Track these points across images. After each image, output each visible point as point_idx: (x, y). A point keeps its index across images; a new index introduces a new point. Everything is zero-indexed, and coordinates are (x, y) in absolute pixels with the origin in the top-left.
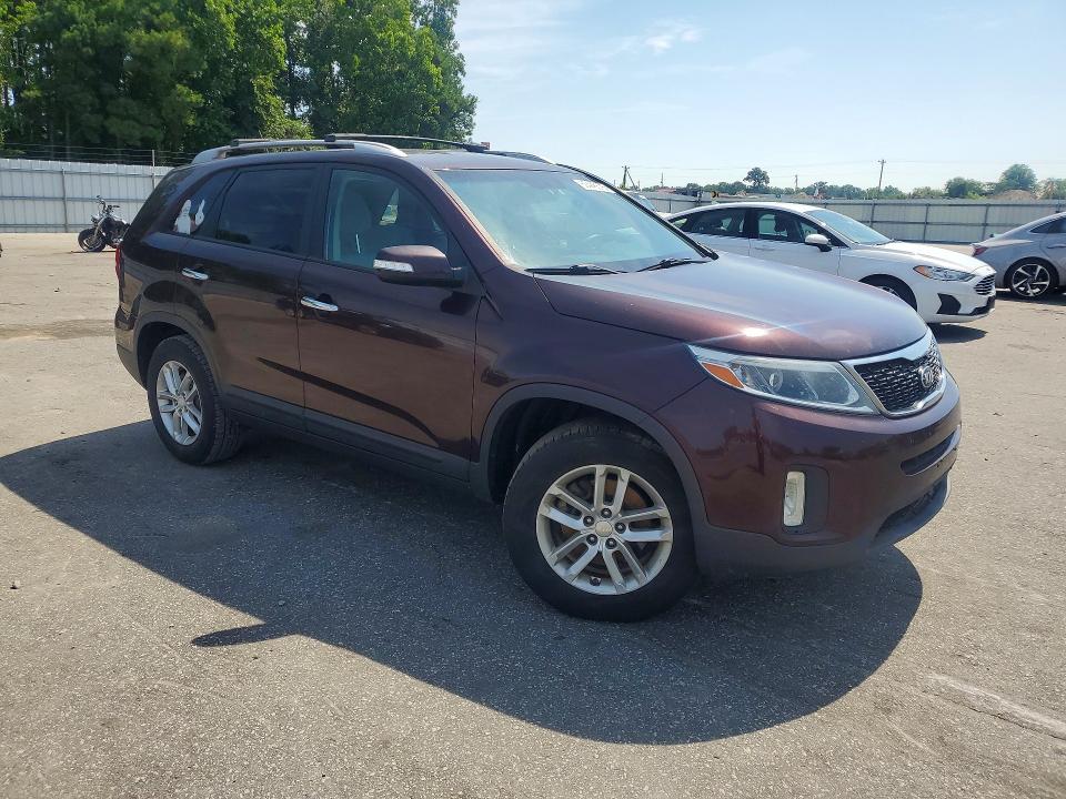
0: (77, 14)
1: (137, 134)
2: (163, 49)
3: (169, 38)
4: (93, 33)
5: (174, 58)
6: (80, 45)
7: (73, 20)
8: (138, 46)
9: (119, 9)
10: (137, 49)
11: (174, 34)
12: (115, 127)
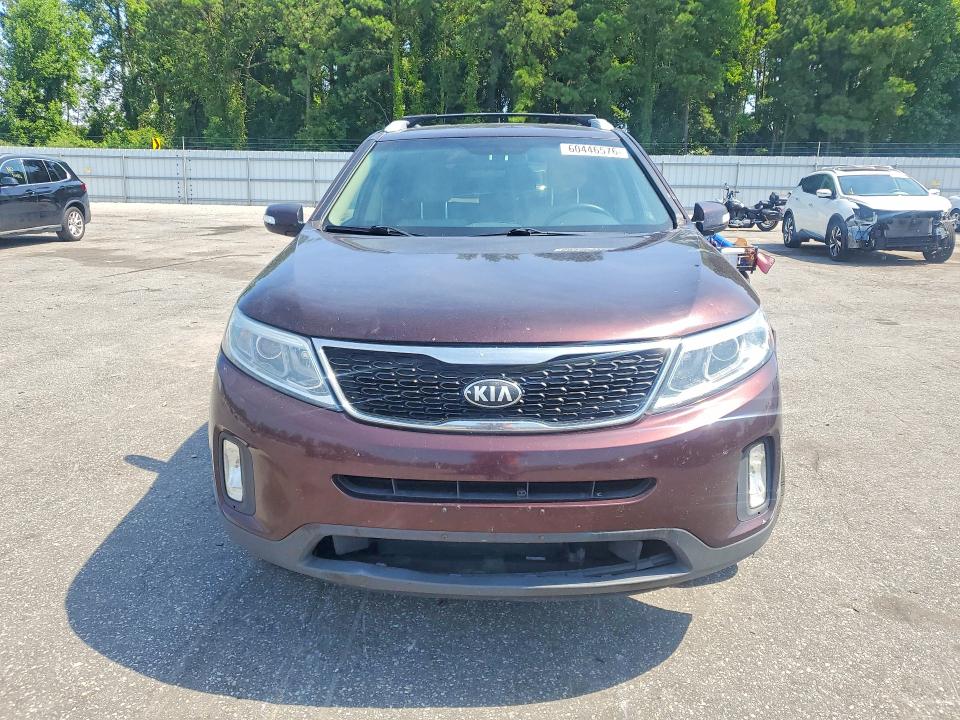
0: (810, 26)
1: (842, 127)
2: (884, 45)
3: (891, 33)
4: (822, 40)
5: (894, 51)
6: (808, 53)
7: (806, 32)
8: (860, 46)
9: (851, 14)
10: (859, 49)
11: (898, 29)
12: (825, 123)
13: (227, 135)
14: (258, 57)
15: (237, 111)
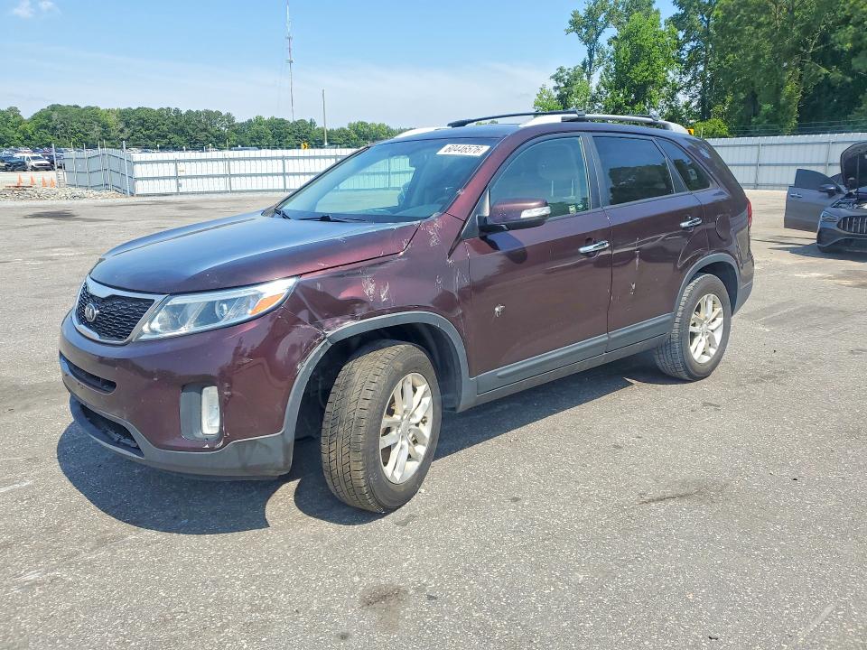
13: (777, 121)
14: (824, 38)
15: (790, 97)
